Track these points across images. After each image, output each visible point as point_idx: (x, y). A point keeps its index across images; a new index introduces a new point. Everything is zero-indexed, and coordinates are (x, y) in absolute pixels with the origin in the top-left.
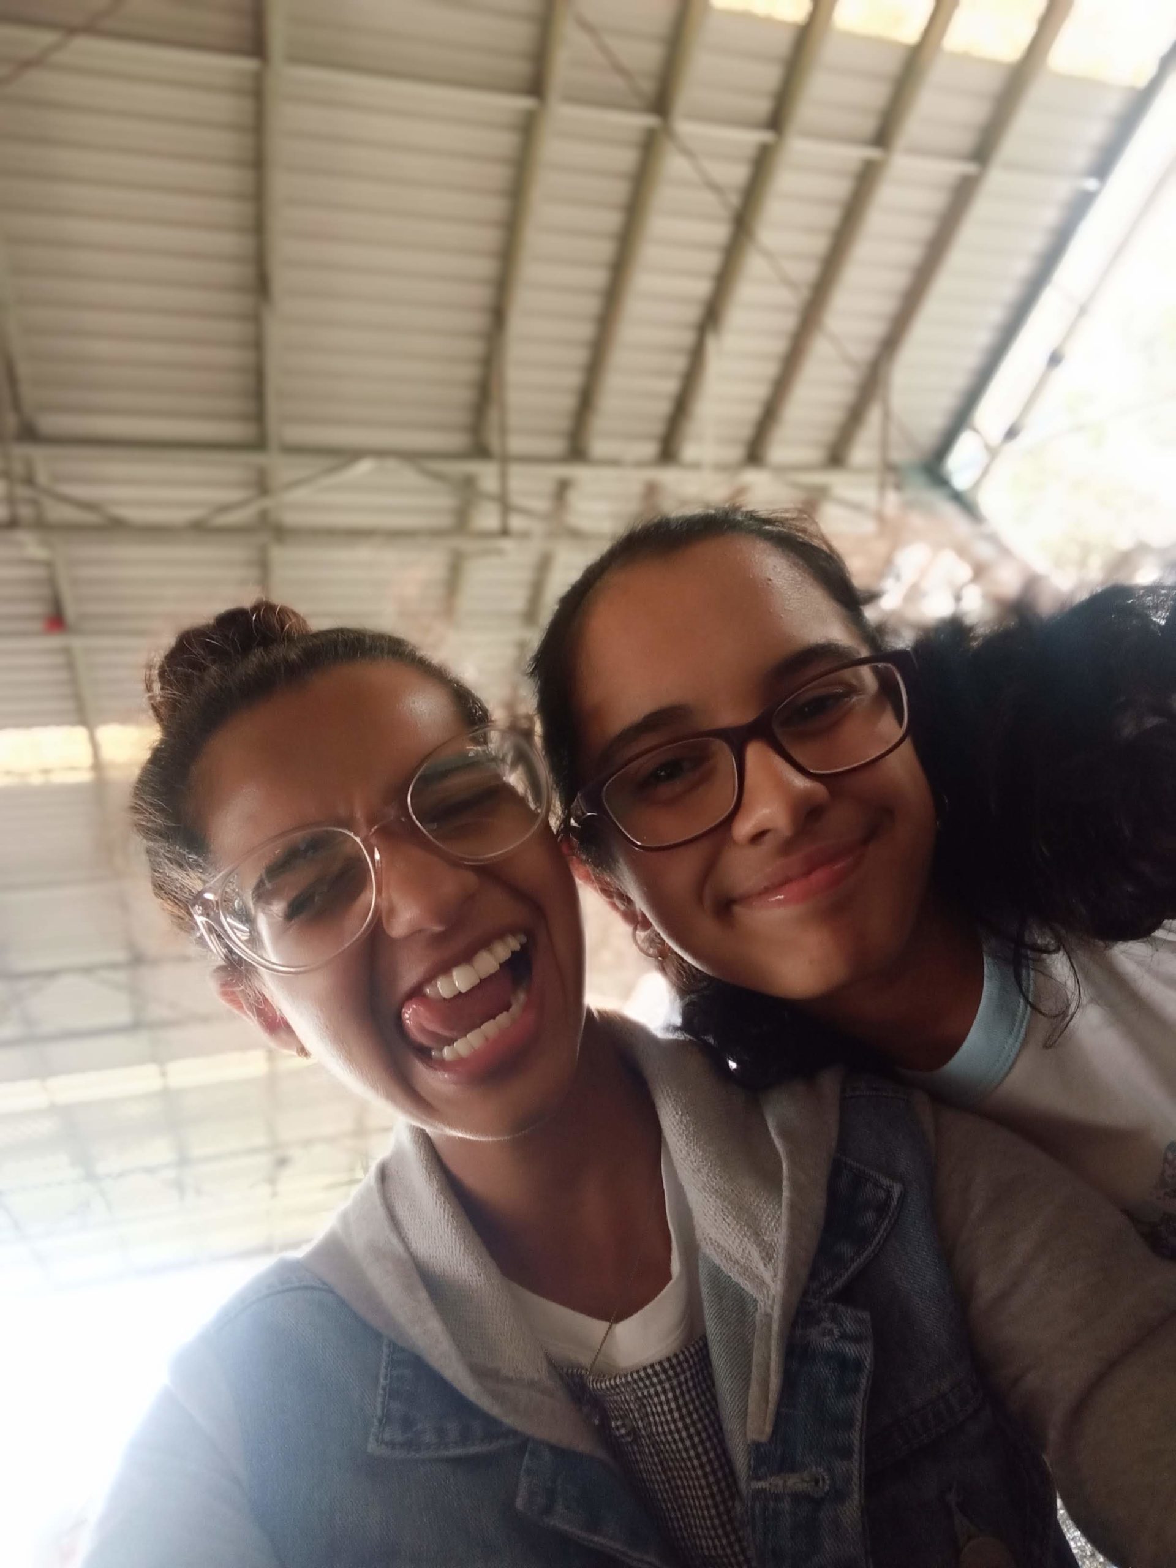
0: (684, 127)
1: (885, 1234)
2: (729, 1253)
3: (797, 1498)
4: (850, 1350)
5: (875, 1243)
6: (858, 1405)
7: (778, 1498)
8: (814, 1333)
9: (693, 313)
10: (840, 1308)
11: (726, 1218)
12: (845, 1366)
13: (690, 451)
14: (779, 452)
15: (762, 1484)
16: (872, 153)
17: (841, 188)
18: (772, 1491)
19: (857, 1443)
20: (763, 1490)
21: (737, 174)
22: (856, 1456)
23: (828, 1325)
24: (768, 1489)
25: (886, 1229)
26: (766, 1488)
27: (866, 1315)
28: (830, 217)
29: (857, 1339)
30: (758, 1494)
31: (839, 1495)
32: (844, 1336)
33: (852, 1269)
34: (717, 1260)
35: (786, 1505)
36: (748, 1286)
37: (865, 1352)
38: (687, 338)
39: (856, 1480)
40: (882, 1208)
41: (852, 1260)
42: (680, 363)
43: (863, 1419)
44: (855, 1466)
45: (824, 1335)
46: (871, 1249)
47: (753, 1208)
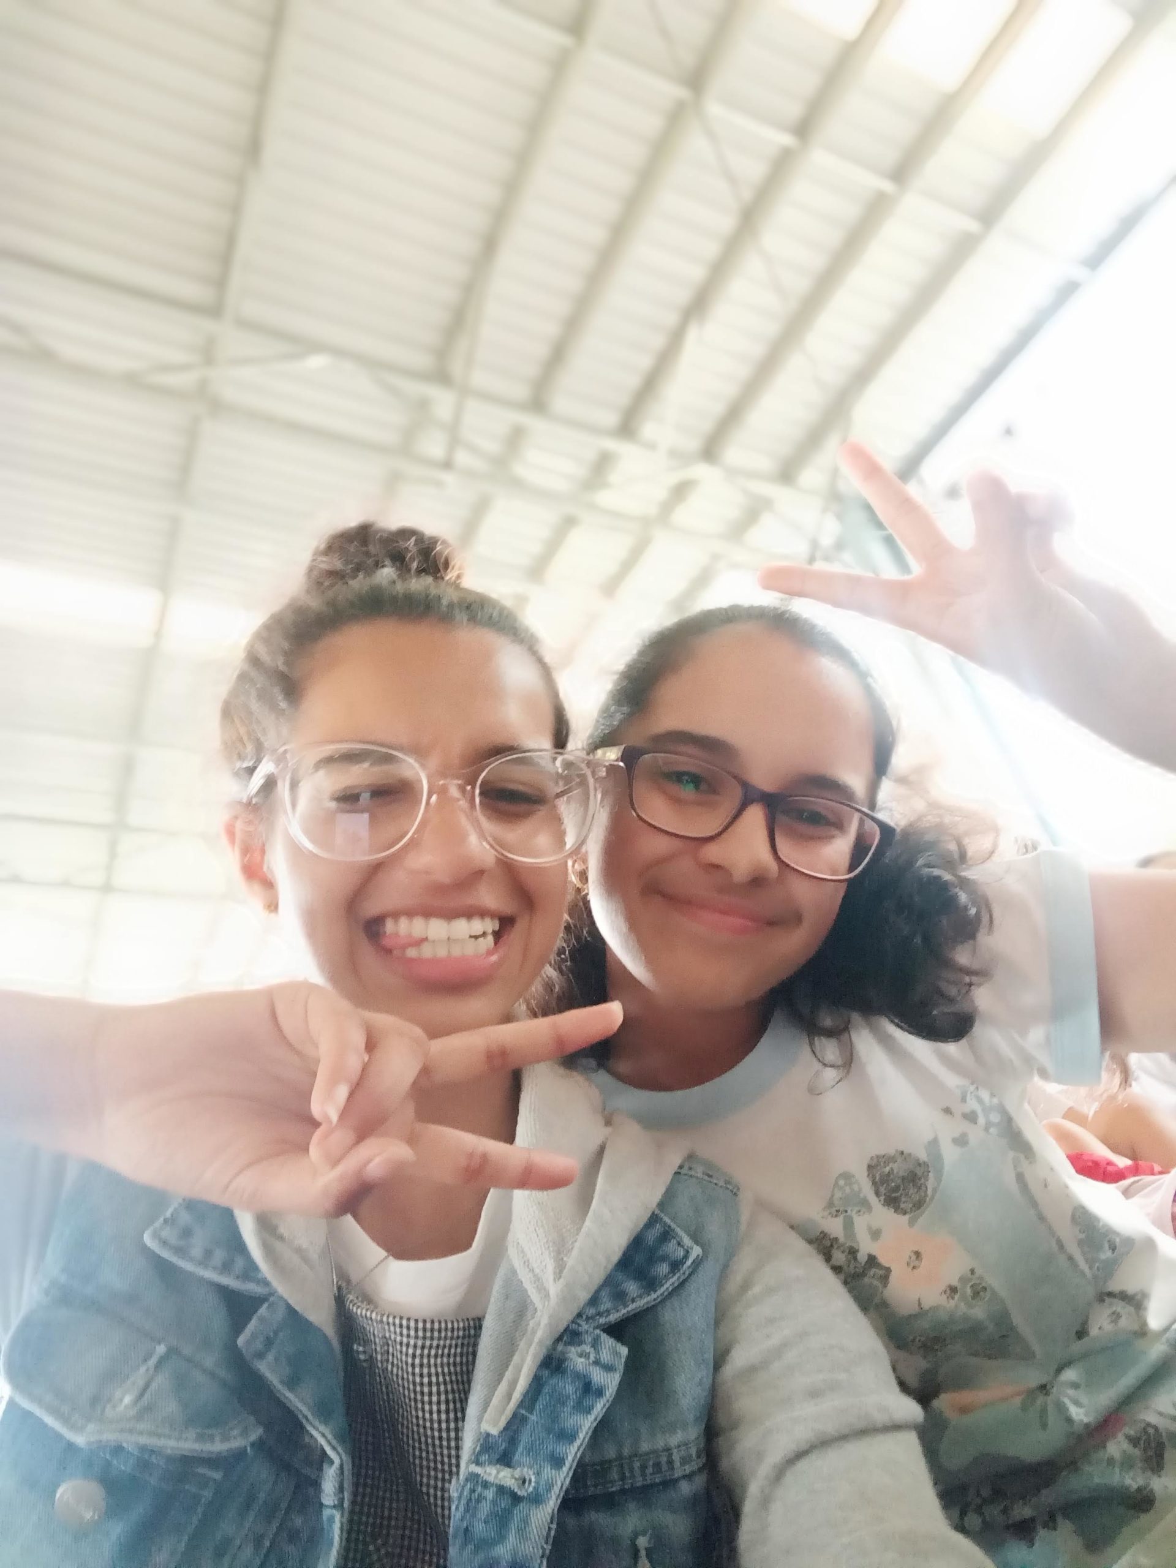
0: (714, 108)
1: (670, 1289)
2: (528, 1261)
3: (501, 1490)
4: (598, 1376)
5: (659, 1292)
6: (586, 1424)
7: (486, 1485)
8: (573, 1352)
9: (683, 296)
10: (604, 1337)
11: (537, 1229)
12: (589, 1389)
13: (649, 430)
14: (734, 454)
15: (478, 1470)
16: (887, 186)
17: (850, 211)
18: (484, 1479)
19: (570, 1458)
20: (478, 1475)
21: (753, 170)
22: (565, 1469)
23: (587, 1348)
24: (482, 1475)
25: (673, 1283)
26: (480, 1475)
27: (624, 1351)
28: (834, 237)
29: (609, 1368)
30: (473, 1478)
31: (536, 1499)
32: (597, 1363)
33: (629, 1308)
34: (517, 1264)
35: (490, 1494)
36: (534, 1296)
37: (611, 1382)
38: (671, 319)
39: (556, 1490)
40: (675, 1266)
41: (633, 1300)
42: (658, 341)
43: (584, 1438)
44: (561, 1478)
45: (581, 1356)
46: (654, 1296)
47: (564, 1230)
